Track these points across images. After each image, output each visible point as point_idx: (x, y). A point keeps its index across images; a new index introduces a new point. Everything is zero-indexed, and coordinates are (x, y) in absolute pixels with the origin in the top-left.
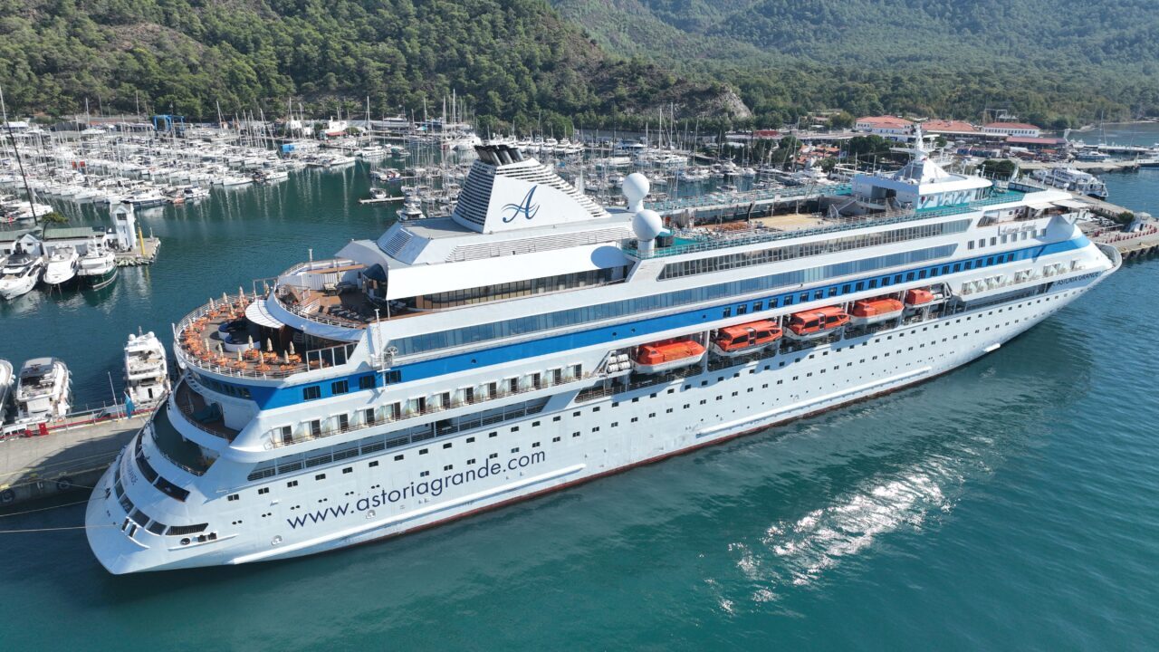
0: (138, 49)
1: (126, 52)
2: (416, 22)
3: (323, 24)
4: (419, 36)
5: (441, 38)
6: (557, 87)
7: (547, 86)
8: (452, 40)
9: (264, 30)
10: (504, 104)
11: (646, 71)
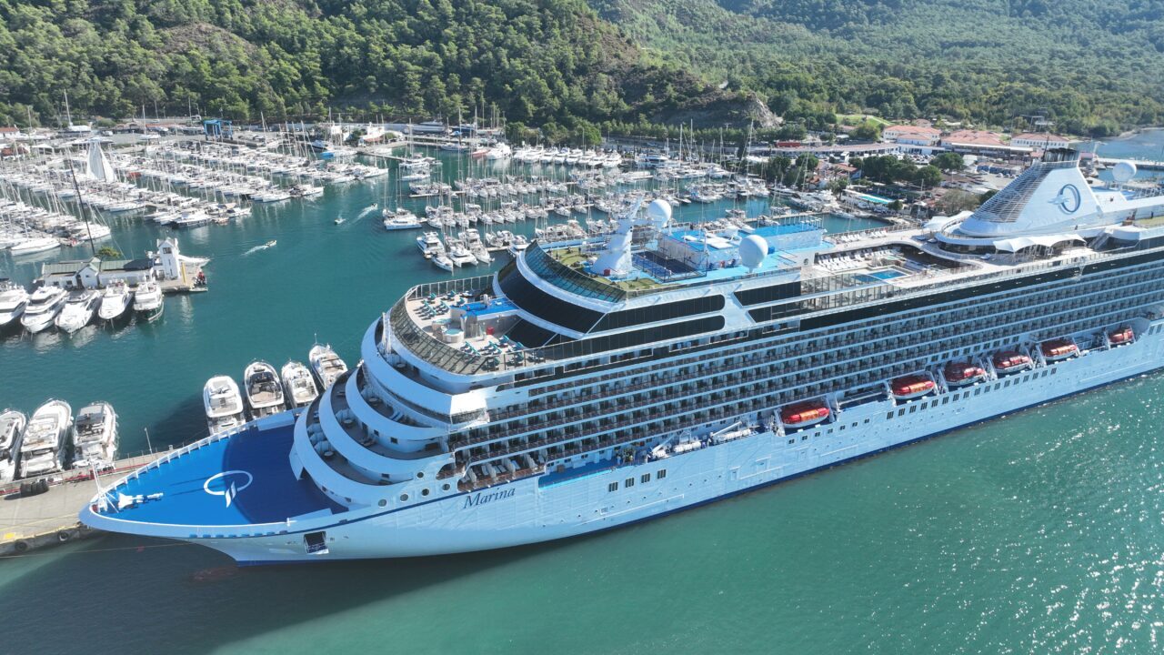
0: (192, 51)
1: (180, 53)
2: (455, 24)
3: (366, 26)
4: (457, 39)
5: (479, 40)
6: (589, 92)
7: (578, 94)
8: (488, 43)
9: (310, 30)
10: (536, 109)
11: (676, 78)
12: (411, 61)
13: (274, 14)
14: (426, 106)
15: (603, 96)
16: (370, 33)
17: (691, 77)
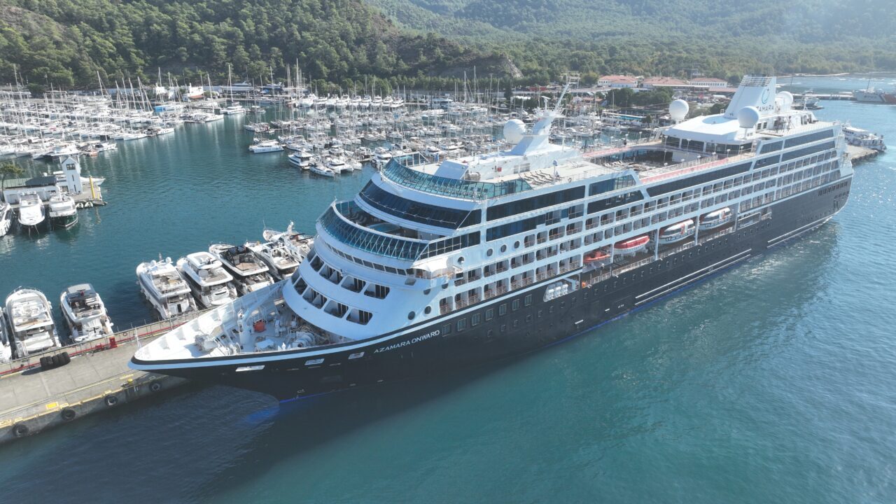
0: (6, 29)
2: (249, 5)
3: (169, 7)
4: (253, 17)
5: (271, 18)
6: (372, 57)
7: (363, 58)
8: (280, 20)
9: (116, 13)
10: (329, 71)
11: (439, 44)
12: (216, 35)
14: (235, 71)
15: (384, 58)
16: (174, 12)
17: (451, 43)
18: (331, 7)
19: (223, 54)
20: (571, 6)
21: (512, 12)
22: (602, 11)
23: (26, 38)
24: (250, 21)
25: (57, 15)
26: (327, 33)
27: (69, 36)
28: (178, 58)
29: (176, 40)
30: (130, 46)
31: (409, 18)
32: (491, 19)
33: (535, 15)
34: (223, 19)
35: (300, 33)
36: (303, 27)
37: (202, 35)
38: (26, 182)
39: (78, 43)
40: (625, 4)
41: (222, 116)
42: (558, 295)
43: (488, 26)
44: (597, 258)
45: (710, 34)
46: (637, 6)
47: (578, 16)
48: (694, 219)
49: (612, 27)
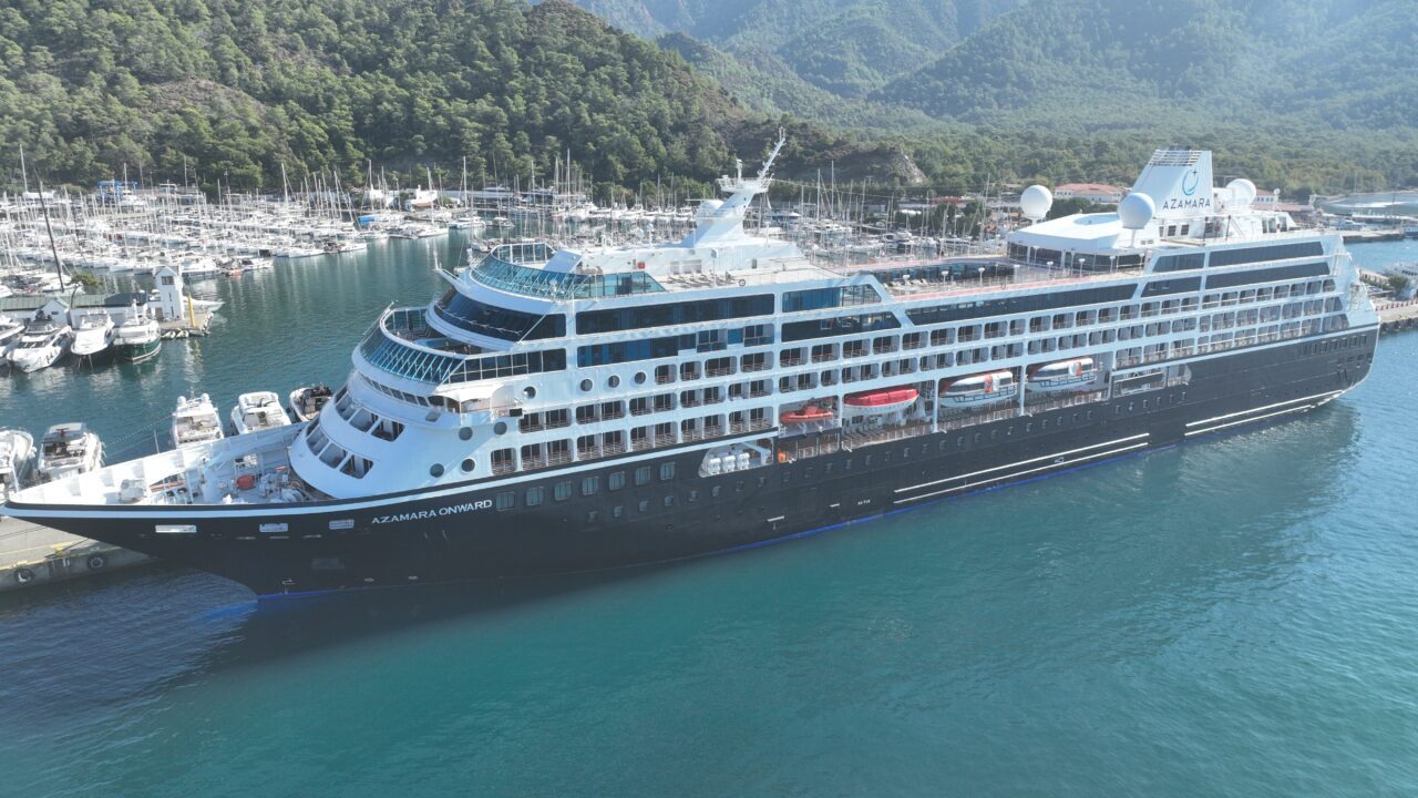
0: (188, 109)
1: (173, 113)
2: (521, 75)
3: (410, 79)
4: (525, 92)
5: (551, 94)
6: (692, 151)
7: (679, 149)
8: (564, 96)
9: (337, 87)
10: (628, 171)
11: (798, 131)
12: (468, 117)
13: (292, 71)
14: (490, 170)
15: (711, 152)
16: (415, 86)
17: (817, 131)
18: (643, 77)
19: (476, 145)
20: (1056, 82)
21: (959, 93)
22: (1109, 90)
23: (213, 122)
24: (519, 99)
25: (260, 92)
26: (630, 115)
27: (269, 119)
28: (412, 149)
29: (412, 124)
30: (348, 132)
31: (791, 102)
32: (925, 104)
33: (997, 98)
34: (481, 95)
35: (591, 116)
36: (597, 107)
37: (447, 116)
38: (106, 300)
39: (280, 129)
40: (1149, 80)
41: (446, 230)
42: (730, 468)
43: (919, 114)
44: (806, 416)
45: (1289, 126)
46: (1168, 82)
47: (1067, 99)
48: (1016, 370)
49: (1123, 117)
